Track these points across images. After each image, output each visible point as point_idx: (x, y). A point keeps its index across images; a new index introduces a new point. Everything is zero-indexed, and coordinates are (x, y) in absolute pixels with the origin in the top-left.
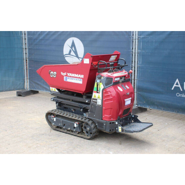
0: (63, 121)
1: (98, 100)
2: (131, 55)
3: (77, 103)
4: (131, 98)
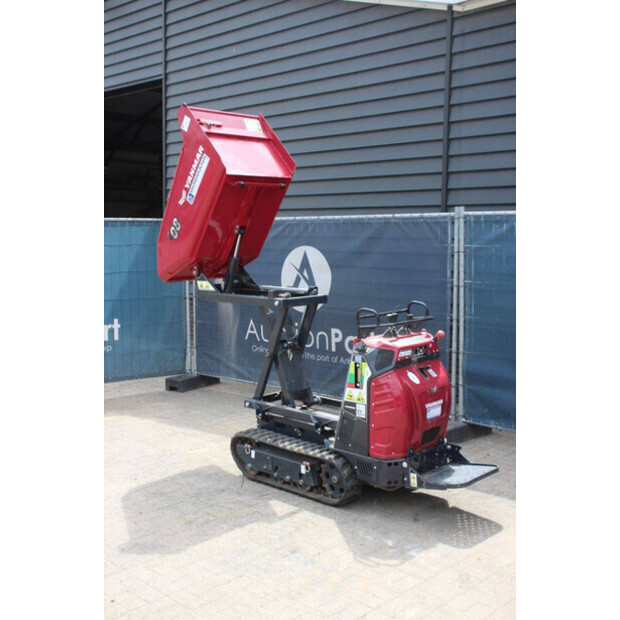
0: (272, 459)
1: (357, 405)
2: (449, 292)
4: (441, 401)
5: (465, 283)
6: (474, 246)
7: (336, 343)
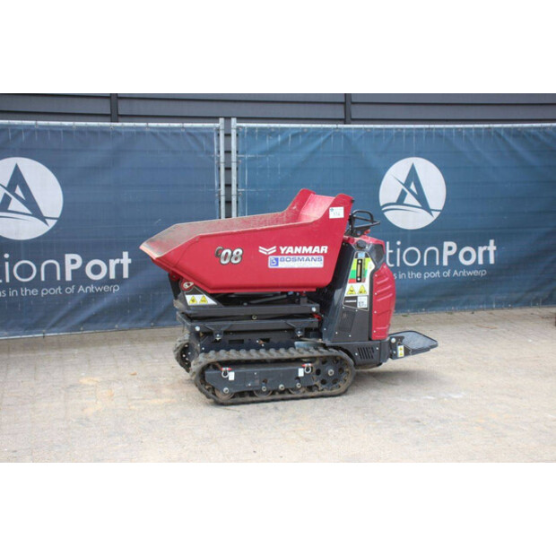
0: (260, 373)
1: (358, 298)
3: (282, 321)
5: (238, 192)
6: (247, 156)
7: (73, 271)
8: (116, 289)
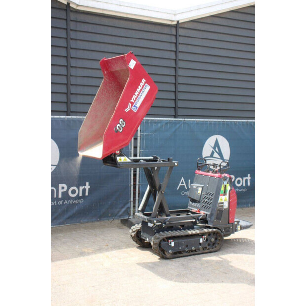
0: (185, 242)
1: (224, 203)
5: (140, 151)
6: (145, 134)
7: (62, 193)
8: (82, 201)
